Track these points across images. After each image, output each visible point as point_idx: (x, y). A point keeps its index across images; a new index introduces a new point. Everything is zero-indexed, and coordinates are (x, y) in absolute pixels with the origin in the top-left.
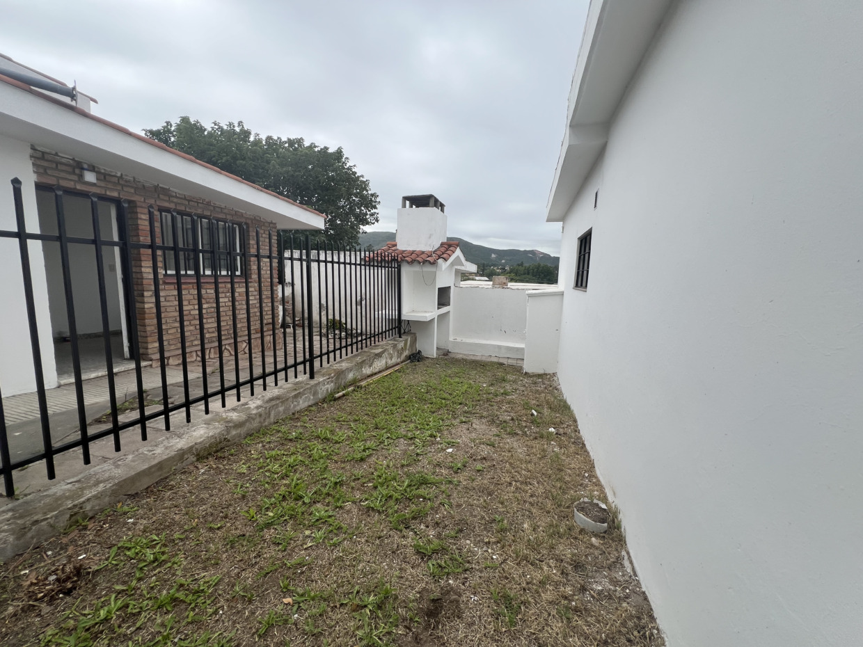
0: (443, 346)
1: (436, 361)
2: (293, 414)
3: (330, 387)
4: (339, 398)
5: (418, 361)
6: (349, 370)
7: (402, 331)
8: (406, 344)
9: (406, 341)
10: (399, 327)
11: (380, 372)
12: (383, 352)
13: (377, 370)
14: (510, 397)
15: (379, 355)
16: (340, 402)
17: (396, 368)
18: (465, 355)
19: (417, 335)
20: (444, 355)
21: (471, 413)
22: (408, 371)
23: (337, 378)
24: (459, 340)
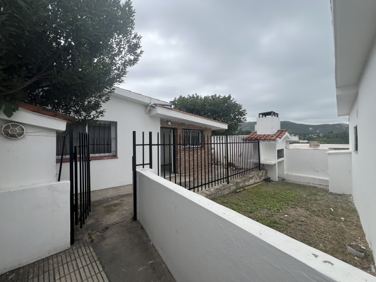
0: (281, 176)
1: (278, 183)
2: (223, 195)
3: (234, 187)
4: (238, 192)
5: (269, 182)
6: (241, 182)
7: (261, 168)
8: (263, 174)
9: (263, 173)
10: (259, 166)
11: (252, 185)
12: (253, 177)
13: (251, 184)
14: (319, 202)
15: (251, 178)
16: (238, 193)
17: (259, 184)
18: (293, 181)
19: (268, 170)
20: (282, 180)
21: (296, 205)
22: (265, 186)
23: (237, 185)
24: (290, 174)
